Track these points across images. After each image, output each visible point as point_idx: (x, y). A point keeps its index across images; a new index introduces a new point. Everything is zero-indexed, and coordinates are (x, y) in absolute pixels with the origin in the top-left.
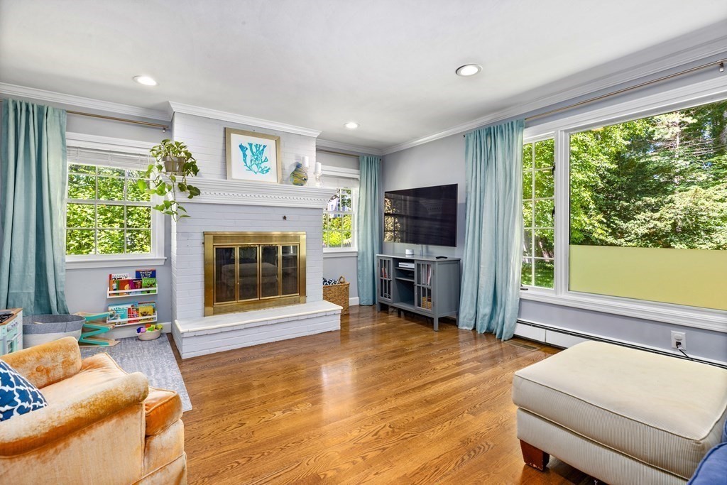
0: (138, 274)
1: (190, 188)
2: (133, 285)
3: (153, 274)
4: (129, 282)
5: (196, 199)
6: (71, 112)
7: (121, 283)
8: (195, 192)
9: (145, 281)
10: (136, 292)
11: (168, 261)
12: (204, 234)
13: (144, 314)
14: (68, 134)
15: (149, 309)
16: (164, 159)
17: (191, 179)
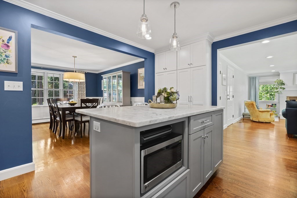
0: (272, 105)
1: (283, 88)
2: (271, 106)
3: (276, 105)
4: (270, 106)
5: (284, 90)
6: (260, 77)
7: (269, 106)
8: (284, 89)
9: (274, 106)
10: (272, 108)
11: (279, 102)
12: (287, 97)
13: (273, 112)
14: (259, 80)
15: (275, 111)
16: (277, 83)
17: (283, 86)
